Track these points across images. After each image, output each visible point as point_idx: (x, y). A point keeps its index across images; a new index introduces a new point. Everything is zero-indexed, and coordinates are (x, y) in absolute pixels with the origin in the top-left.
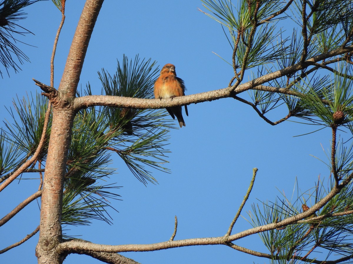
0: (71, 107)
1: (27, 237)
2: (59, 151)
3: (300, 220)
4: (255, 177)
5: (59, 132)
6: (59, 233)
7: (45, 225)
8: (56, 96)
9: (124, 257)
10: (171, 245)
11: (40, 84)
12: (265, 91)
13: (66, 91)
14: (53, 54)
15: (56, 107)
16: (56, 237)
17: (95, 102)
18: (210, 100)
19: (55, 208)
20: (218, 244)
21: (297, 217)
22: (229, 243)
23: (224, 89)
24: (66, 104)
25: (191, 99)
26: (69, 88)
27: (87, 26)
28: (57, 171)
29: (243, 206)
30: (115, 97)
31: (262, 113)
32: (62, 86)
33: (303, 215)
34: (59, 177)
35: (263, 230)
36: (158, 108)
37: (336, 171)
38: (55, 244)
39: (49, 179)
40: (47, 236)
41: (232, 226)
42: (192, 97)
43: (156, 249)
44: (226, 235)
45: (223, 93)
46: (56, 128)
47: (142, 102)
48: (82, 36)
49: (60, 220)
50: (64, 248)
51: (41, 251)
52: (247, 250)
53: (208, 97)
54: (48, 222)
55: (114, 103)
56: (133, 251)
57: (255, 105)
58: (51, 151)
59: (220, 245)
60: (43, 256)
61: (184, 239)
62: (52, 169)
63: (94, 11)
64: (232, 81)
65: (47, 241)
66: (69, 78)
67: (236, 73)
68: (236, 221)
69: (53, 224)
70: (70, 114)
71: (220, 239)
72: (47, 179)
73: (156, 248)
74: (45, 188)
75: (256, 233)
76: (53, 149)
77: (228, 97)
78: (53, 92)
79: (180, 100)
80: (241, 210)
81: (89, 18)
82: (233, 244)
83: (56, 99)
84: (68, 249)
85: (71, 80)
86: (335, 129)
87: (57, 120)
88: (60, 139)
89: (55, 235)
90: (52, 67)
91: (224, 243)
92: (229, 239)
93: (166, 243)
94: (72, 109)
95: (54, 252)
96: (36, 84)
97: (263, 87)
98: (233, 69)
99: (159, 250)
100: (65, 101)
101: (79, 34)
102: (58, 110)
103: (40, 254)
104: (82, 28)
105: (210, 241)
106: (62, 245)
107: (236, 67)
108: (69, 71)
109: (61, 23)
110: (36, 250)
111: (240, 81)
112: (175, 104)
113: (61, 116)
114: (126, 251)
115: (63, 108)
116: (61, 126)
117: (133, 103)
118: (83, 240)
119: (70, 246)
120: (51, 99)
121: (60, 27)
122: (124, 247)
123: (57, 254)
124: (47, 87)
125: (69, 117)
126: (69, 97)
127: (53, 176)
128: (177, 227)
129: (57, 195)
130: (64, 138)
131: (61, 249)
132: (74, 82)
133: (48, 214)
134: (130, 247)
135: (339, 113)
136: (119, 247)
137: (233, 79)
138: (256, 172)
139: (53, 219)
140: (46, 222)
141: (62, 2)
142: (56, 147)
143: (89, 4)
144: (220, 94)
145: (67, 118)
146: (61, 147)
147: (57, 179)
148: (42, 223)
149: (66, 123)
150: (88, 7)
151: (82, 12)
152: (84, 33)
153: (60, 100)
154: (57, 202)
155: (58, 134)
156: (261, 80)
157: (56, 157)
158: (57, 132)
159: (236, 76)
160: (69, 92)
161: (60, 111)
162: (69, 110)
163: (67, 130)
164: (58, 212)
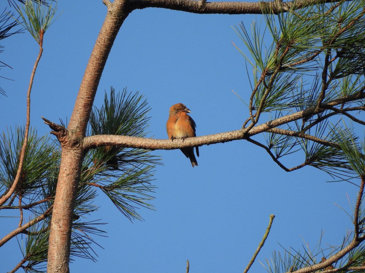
0: (80, 146)
2: (67, 191)
3: (315, 271)
4: (271, 223)
5: (68, 172)
7: (52, 267)
8: (65, 135)
11: (49, 122)
12: (282, 134)
13: (75, 130)
14: (30, 87)
15: (65, 147)
17: (105, 142)
18: (223, 141)
19: (63, 249)
21: (312, 268)
23: (238, 131)
24: (76, 143)
25: (204, 140)
26: (78, 127)
27: (98, 64)
28: (65, 212)
29: (258, 253)
31: (276, 157)
32: (71, 125)
34: (67, 218)
36: (169, 149)
39: (57, 220)
42: (204, 138)
45: (236, 135)
46: (65, 168)
47: (154, 142)
48: (93, 74)
53: (221, 139)
54: (55, 264)
55: (124, 142)
57: (269, 148)
58: (59, 191)
62: (61, 209)
63: (105, 49)
64: (246, 123)
66: (78, 117)
67: (252, 114)
68: (249, 267)
69: (61, 266)
70: (79, 154)
72: (55, 220)
74: (53, 229)
76: (62, 190)
77: (241, 139)
78: (62, 131)
79: (192, 141)
80: (255, 257)
81: (100, 56)
83: (65, 138)
85: (81, 118)
87: (66, 159)
88: (68, 179)
90: (28, 101)
94: (82, 148)
96: (45, 122)
97: (278, 129)
100: (75, 141)
101: (89, 72)
102: (67, 149)
104: (93, 66)
107: (253, 109)
108: (79, 110)
109: (39, 56)
111: (254, 123)
112: (187, 145)
113: (70, 155)
115: (72, 147)
116: (70, 166)
117: (144, 143)
120: (59, 138)
124: (56, 125)
125: (78, 156)
126: (79, 136)
127: (61, 217)
129: (65, 236)
130: (73, 178)
132: (83, 121)
133: (55, 256)
137: (247, 121)
138: (272, 219)
139: (61, 261)
140: (53, 264)
141: (40, 35)
142: (64, 187)
143: (100, 41)
144: (233, 136)
145: (76, 157)
146: (70, 187)
147: (65, 220)
148: (50, 265)
149: (75, 163)
150: (100, 45)
151: (93, 50)
152: (95, 71)
153: (69, 140)
154: (65, 243)
155: (67, 174)
156: (277, 123)
157: (65, 198)
158: (65, 172)
159: (251, 118)
160: (78, 131)
161: (69, 151)
162: (78, 149)
163: (76, 170)
164: (66, 254)
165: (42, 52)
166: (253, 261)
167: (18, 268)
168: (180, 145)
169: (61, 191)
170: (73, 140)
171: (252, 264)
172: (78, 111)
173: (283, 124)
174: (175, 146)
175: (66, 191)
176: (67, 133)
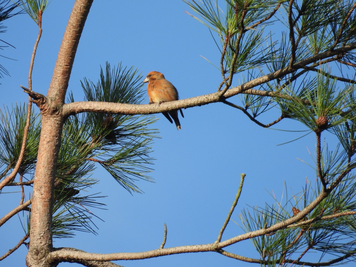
0: (60, 113)
1: (9, 252)
3: (289, 225)
4: (243, 182)
5: (48, 140)
6: (49, 242)
7: (35, 234)
8: (44, 103)
9: (116, 265)
10: (161, 253)
11: (28, 91)
12: (255, 94)
13: (54, 98)
15: (45, 114)
16: (46, 246)
17: (84, 108)
18: (200, 105)
19: (45, 216)
20: (208, 251)
21: (286, 223)
22: (219, 250)
23: (214, 94)
24: (55, 111)
25: (181, 104)
26: (57, 95)
27: (75, 31)
28: (47, 179)
29: (232, 213)
30: (104, 103)
31: (253, 116)
32: (50, 93)
33: (292, 220)
34: (49, 185)
35: (252, 237)
36: (147, 113)
37: (322, 176)
38: (45, 253)
39: (39, 188)
40: (38, 245)
41: (222, 233)
42: (181, 102)
43: (147, 258)
44: (216, 242)
45: (212, 98)
46: (45, 136)
47: (132, 107)
48: (70, 42)
49: (50, 228)
50: (55, 257)
51: (31, 260)
52: (238, 256)
53: (197, 102)
54: (38, 231)
55: (103, 109)
56: (124, 259)
57: (245, 109)
58: (40, 159)
59: (210, 252)
60: (34, 265)
61: (174, 247)
62: (42, 177)
63: (81, 16)
64: (221, 86)
65: (37, 250)
66: (57, 85)
67: (224, 78)
68: (225, 227)
69: (44, 233)
70: (59, 121)
71: (210, 246)
72: (36, 187)
73: (147, 256)
74: (35, 196)
75: (246, 239)
76: (42, 157)
77: (217, 102)
78: (41, 99)
79: (169, 105)
80: (230, 216)
81: (76, 23)
82: (223, 251)
83: (45, 105)
84: (59, 258)
85: (60, 86)
86: (319, 134)
87: (46, 127)
88: (49, 146)
89: (45, 244)
90: (30, 82)
91: (214, 250)
92: (219, 246)
93: (156, 251)
94: (61, 115)
95: (44, 261)
96: (24, 91)
97: (253, 91)
98: (221, 75)
99: (150, 258)
100: (54, 108)
101: (67, 40)
102: (46, 116)
103: (30, 263)
104: (70, 34)
105: (200, 248)
106: (52, 254)
107: (225, 72)
108: (58, 78)
109: (39, 36)
110: (26, 260)
111: (228, 87)
112: (164, 109)
113: (50, 122)
114: (116, 260)
115: (51, 114)
116: (50, 133)
117: (122, 108)
118: (74, 249)
119: (60, 255)
120: (39, 106)
121: (37, 40)
122: (114, 256)
123: (48, 263)
124: (35, 93)
125: (57, 124)
126: (58, 103)
127: (43, 184)
128: (166, 234)
129: (46, 203)
130: (53, 145)
131: (52, 258)
132: (62, 88)
133: (38, 223)
134: (121, 256)
135: (322, 118)
136: (110, 255)
137: (222, 83)
138: (243, 178)
139: (43, 228)
140: (35, 231)
141: (39, 16)
142: (45, 154)
143: (76, 9)
144: (209, 99)
145: (56, 125)
146: (51, 154)
147: (47, 187)
148: (33, 232)
149: (55, 130)
150: (76, 13)
151: (70, 17)
152: (72, 38)
153: (49, 107)
154: (47, 210)
155: (47, 142)
156: (251, 84)
157: (46, 165)
158: (46, 140)
159: (225, 82)
160: (57, 98)
161: (49, 118)
162: (58, 117)
163: (56, 137)
164: (48, 221)
165: (41, 33)
166: (228, 221)
167: (20, 245)
168: (158, 110)
169: (42, 159)
170: (53, 107)
171: (227, 223)
172: (56, 78)
173: (257, 86)
174: (153, 111)
175: (47, 159)
176: (46, 101)
